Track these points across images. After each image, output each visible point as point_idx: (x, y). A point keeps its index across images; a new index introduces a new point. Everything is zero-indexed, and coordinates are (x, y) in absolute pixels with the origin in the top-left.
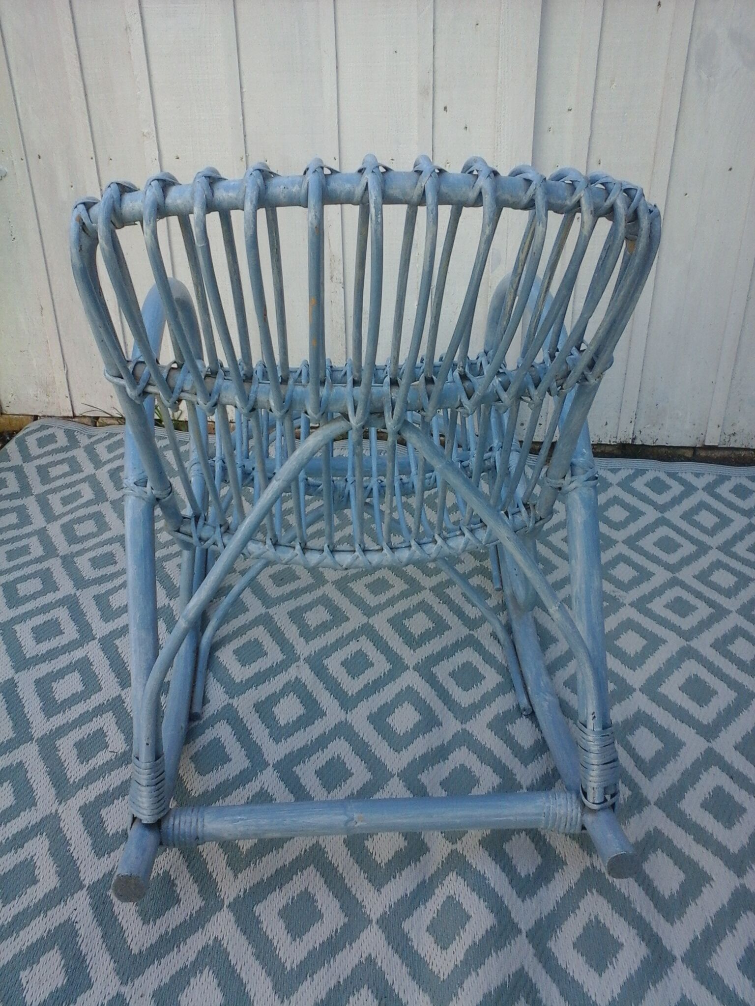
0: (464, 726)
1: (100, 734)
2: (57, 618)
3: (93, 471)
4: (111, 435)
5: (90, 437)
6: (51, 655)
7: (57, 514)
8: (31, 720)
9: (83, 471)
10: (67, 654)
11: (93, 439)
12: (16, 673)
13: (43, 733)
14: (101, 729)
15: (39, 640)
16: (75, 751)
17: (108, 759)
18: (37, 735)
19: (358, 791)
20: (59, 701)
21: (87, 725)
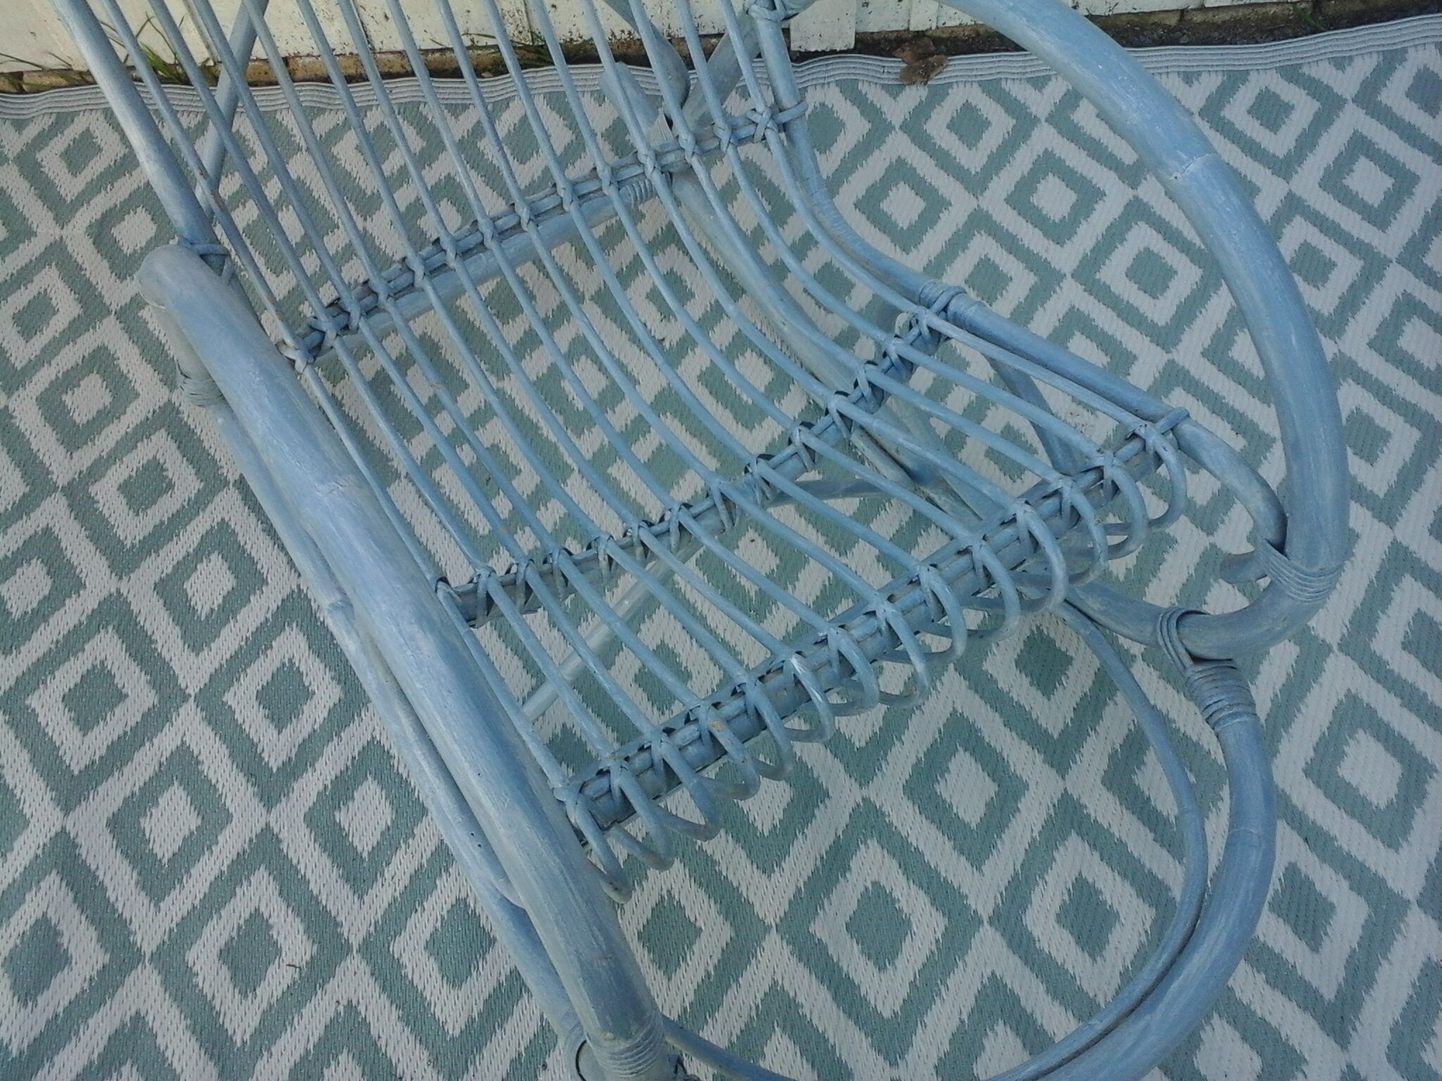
0: (865, 792)
1: (257, 923)
2: (102, 662)
3: (56, 232)
4: (63, 121)
5: (19, 125)
6: (119, 754)
7: (19, 366)
8: (126, 915)
9: (35, 234)
10: (147, 744)
11: (31, 131)
12: (66, 815)
13: (157, 941)
14: (257, 910)
15: (85, 724)
16: (225, 972)
17: (288, 981)
18: (148, 948)
19: (715, 967)
20: (165, 861)
21: (229, 907)
